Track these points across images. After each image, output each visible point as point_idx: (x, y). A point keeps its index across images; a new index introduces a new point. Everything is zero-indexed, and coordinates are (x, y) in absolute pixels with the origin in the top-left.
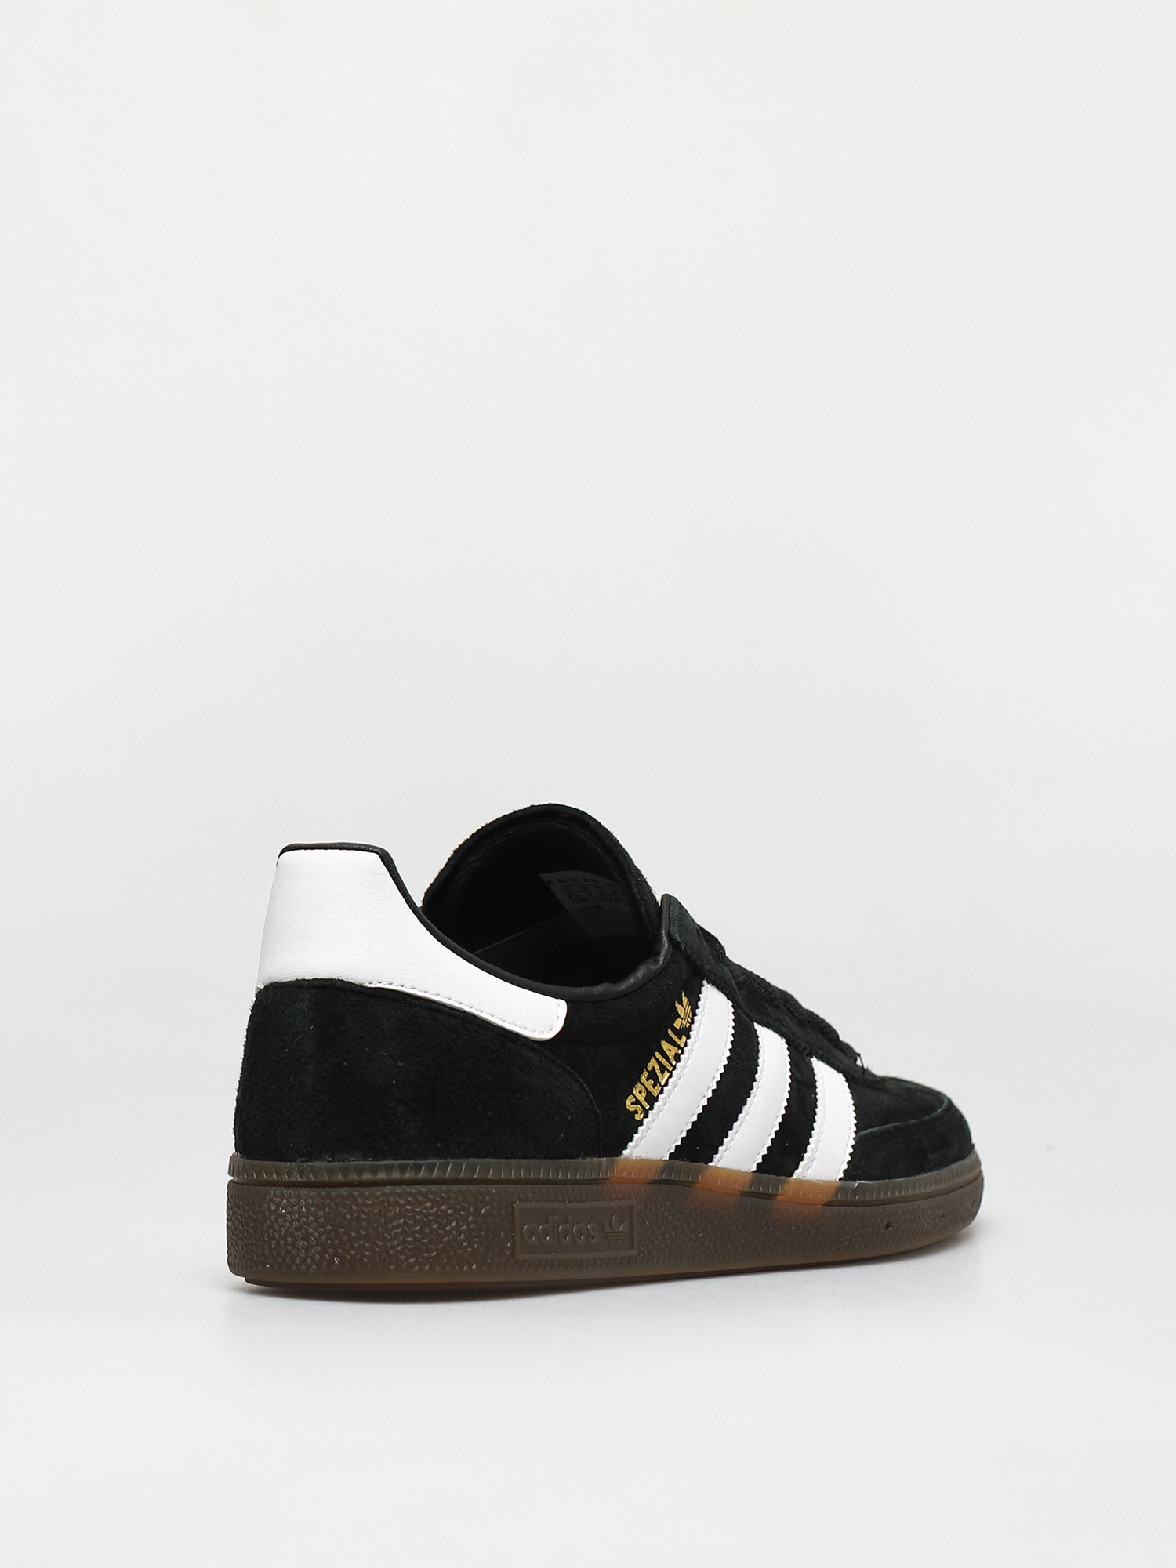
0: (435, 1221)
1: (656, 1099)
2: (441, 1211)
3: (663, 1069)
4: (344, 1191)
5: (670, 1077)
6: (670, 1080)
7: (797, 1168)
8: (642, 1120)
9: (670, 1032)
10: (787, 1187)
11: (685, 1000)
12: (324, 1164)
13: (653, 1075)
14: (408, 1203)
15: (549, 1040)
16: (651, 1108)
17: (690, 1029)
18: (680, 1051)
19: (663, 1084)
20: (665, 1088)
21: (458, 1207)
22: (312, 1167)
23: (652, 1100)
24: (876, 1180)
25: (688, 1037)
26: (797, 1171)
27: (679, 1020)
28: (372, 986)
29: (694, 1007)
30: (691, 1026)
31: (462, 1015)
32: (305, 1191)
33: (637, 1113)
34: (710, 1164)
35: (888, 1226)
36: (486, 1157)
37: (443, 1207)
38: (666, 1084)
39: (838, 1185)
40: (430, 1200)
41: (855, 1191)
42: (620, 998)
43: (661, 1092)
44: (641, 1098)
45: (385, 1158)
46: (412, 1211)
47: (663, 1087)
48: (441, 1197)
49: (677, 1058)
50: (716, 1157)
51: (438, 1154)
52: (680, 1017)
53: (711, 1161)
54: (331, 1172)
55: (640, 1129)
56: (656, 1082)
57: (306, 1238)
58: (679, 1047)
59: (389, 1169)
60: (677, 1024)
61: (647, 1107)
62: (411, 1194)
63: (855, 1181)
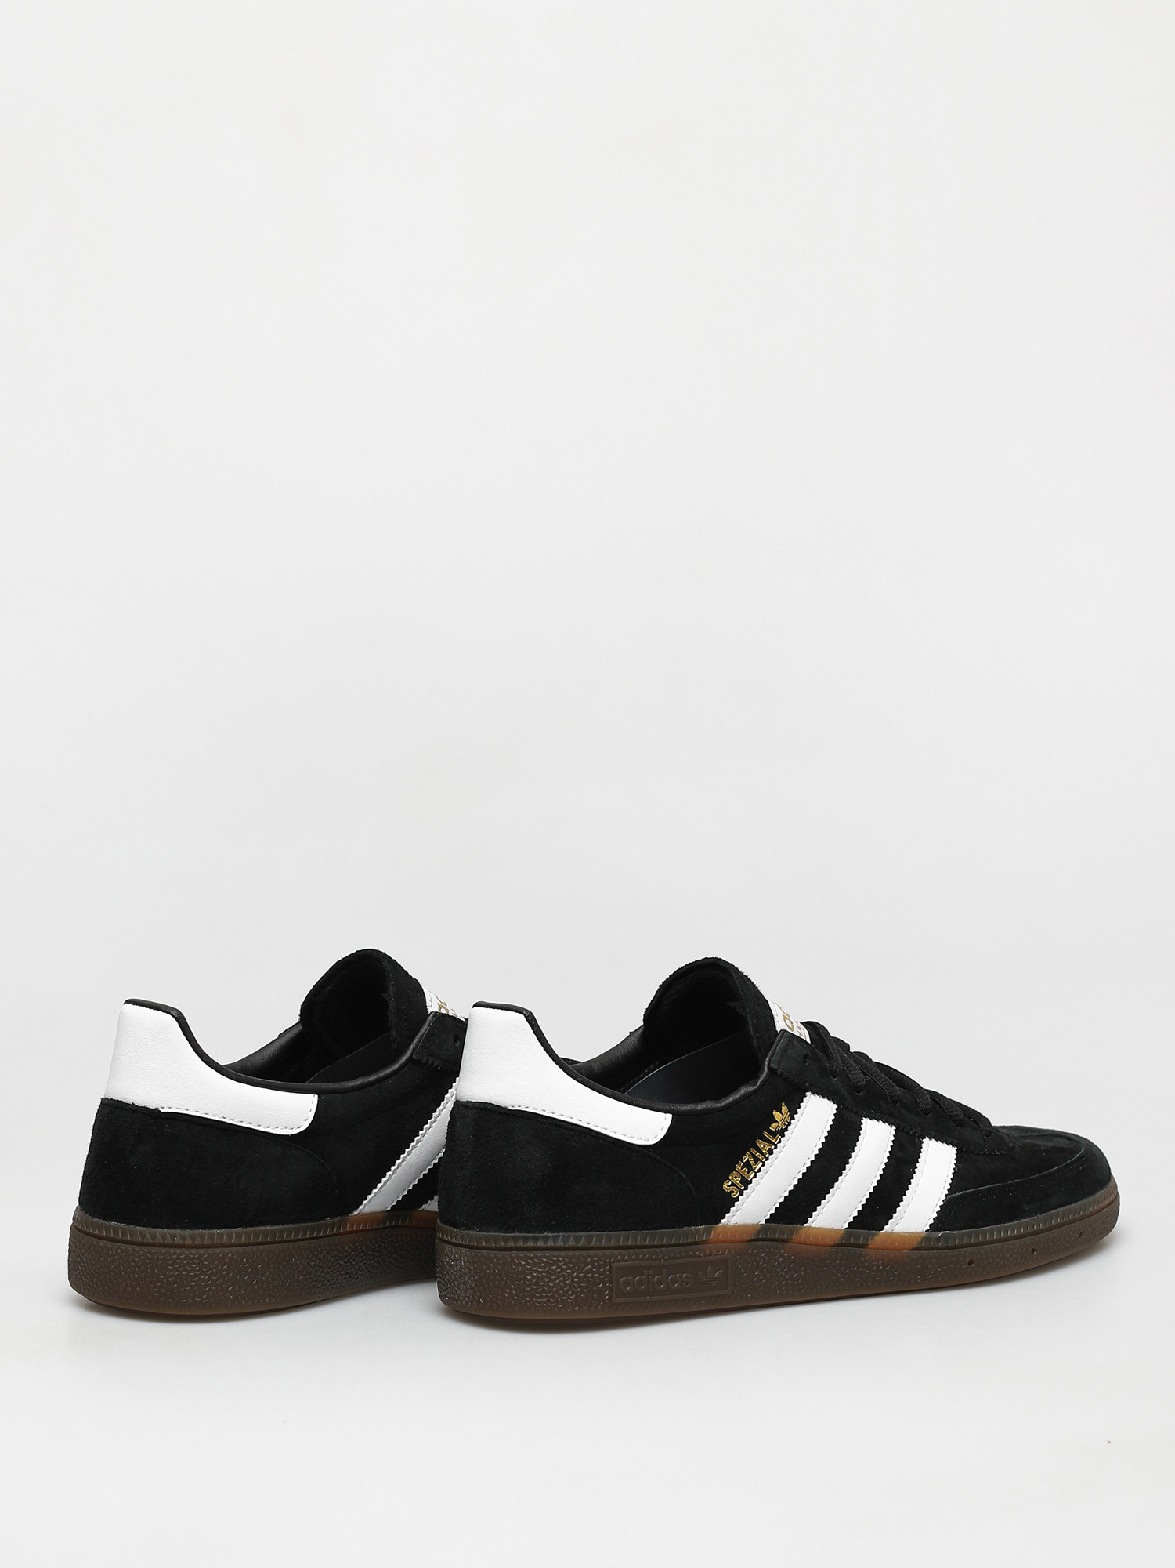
0: (547, 1277)
1: (751, 1182)
2: (552, 1270)
3: (757, 1160)
4: (485, 1253)
5: (763, 1165)
6: (762, 1168)
7: (887, 1224)
8: (738, 1197)
9: (766, 1134)
10: (876, 1238)
11: (784, 1108)
12: (475, 1233)
13: (747, 1165)
14: (528, 1264)
15: (651, 1145)
16: (746, 1188)
17: (786, 1130)
18: (773, 1147)
19: (756, 1170)
20: (758, 1174)
21: (565, 1267)
22: (468, 1234)
23: (746, 1183)
24: (961, 1229)
25: (783, 1136)
26: (886, 1227)
27: (776, 1124)
28: (513, 1109)
29: (793, 1113)
30: (787, 1128)
31: (580, 1129)
32: (463, 1250)
33: (733, 1192)
34: (805, 1225)
35: (971, 1263)
36: (591, 1231)
37: (554, 1267)
38: (759, 1171)
39: (923, 1235)
40: (544, 1262)
41: (938, 1239)
42: (719, 1111)
43: (755, 1177)
44: (738, 1181)
45: (513, 1232)
46: (530, 1269)
47: (756, 1173)
48: (552, 1260)
49: (771, 1152)
50: (810, 1220)
51: (552, 1229)
52: (777, 1121)
53: (807, 1222)
54: (479, 1239)
55: (736, 1203)
56: (750, 1169)
57: (464, 1284)
58: (774, 1144)
59: (516, 1239)
60: (773, 1127)
61: (743, 1188)
62: (530, 1258)
63: (940, 1231)
